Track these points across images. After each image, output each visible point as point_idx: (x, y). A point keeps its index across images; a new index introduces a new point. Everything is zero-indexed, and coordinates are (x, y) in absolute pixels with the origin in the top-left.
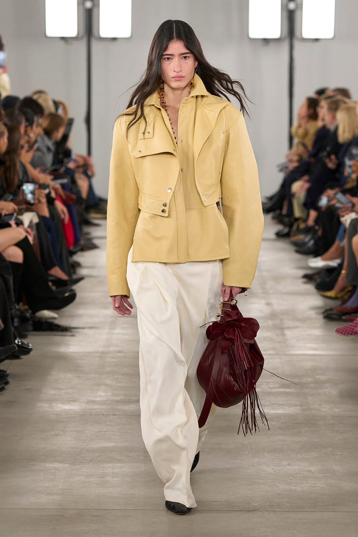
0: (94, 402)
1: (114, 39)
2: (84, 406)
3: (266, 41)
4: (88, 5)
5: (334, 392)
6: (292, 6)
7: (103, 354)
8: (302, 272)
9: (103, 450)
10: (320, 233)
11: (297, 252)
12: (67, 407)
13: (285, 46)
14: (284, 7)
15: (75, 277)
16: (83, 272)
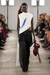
0: (8, 60)
1: (11, 6)
2: (6, 61)
3: (34, 6)
4: (8, 1)
5: (44, 58)
6: (38, 1)
7: (9, 53)
8: (39, 40)
9: (9, 67)
10: (42, 35)
11: (39, 37)
12: (4, 61)
13: (37, 7)
14: (37, 1)
15: (5, 41)
16: (6, 40)
